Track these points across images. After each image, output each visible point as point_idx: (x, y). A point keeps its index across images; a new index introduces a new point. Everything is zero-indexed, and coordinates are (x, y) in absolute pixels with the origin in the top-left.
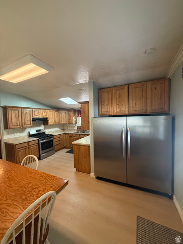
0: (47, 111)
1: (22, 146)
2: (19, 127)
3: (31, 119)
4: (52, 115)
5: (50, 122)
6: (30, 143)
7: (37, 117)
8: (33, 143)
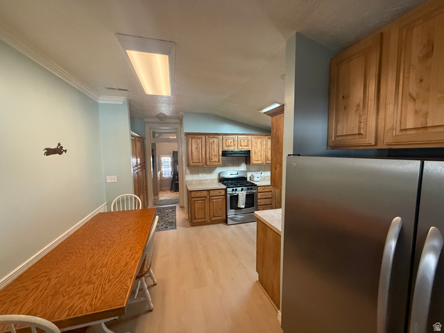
0: (249, 137)
1: (199, 194)
2: (201, 164)
3: (221, 153)
4: (259, 146)
5: (255, 158)
6: (212, 193)
7: (231, 149)
8: (217, 193)
